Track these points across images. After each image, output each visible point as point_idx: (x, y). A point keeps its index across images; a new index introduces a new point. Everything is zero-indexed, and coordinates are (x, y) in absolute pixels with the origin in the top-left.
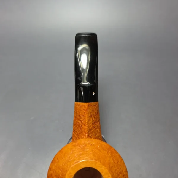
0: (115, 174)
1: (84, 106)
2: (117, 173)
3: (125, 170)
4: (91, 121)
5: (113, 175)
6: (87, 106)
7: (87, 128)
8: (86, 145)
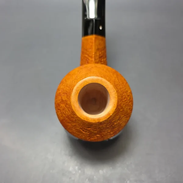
0: (119, 91)
1: (91, 39)
2: (122, 91)
3: (129, 91)
4: (98, 54)
5: (118, 90)
6: (94, 39)
7: (93, 60)
8: (92, 68)
